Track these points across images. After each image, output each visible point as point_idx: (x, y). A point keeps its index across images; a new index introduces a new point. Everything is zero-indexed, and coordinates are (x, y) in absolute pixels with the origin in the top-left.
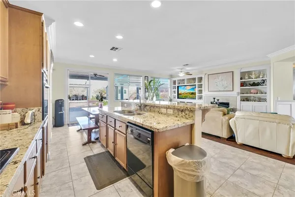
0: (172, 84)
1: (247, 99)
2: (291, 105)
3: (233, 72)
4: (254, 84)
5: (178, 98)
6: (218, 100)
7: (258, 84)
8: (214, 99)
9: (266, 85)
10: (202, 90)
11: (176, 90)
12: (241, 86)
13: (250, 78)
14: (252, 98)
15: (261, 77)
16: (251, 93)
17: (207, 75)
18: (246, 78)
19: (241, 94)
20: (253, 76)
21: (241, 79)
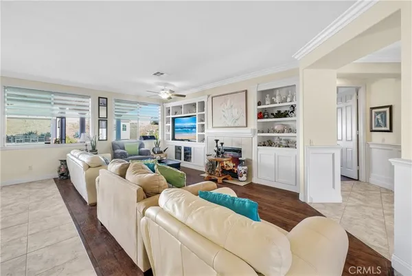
0: (165, 114)
1: (268, 143)
2: (333, 155)
3: (246, 91)
4: (279, 115)
5: (174, 139)
6: (222, 144)
7: (285, 115)
8: (217, 141)
9: (295, 116)
10: (203, 125)
11: (170, 125)
12: (258, 118)
13: (273, 102)
14: (276, 141)
15: (289, 100)
16: (274, 131)
17: (210, 99)
18: (267, 103)
19: (259, 132)
20: (277, 99)
21: (259, 104)
